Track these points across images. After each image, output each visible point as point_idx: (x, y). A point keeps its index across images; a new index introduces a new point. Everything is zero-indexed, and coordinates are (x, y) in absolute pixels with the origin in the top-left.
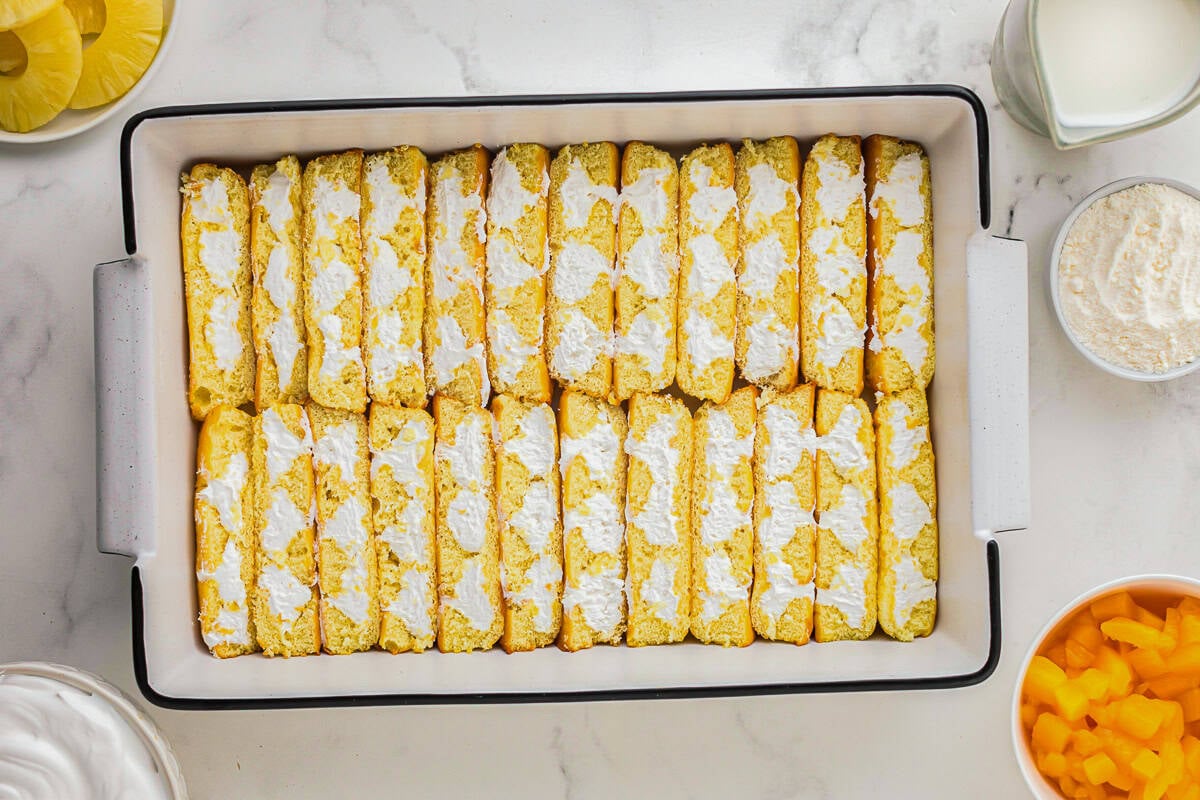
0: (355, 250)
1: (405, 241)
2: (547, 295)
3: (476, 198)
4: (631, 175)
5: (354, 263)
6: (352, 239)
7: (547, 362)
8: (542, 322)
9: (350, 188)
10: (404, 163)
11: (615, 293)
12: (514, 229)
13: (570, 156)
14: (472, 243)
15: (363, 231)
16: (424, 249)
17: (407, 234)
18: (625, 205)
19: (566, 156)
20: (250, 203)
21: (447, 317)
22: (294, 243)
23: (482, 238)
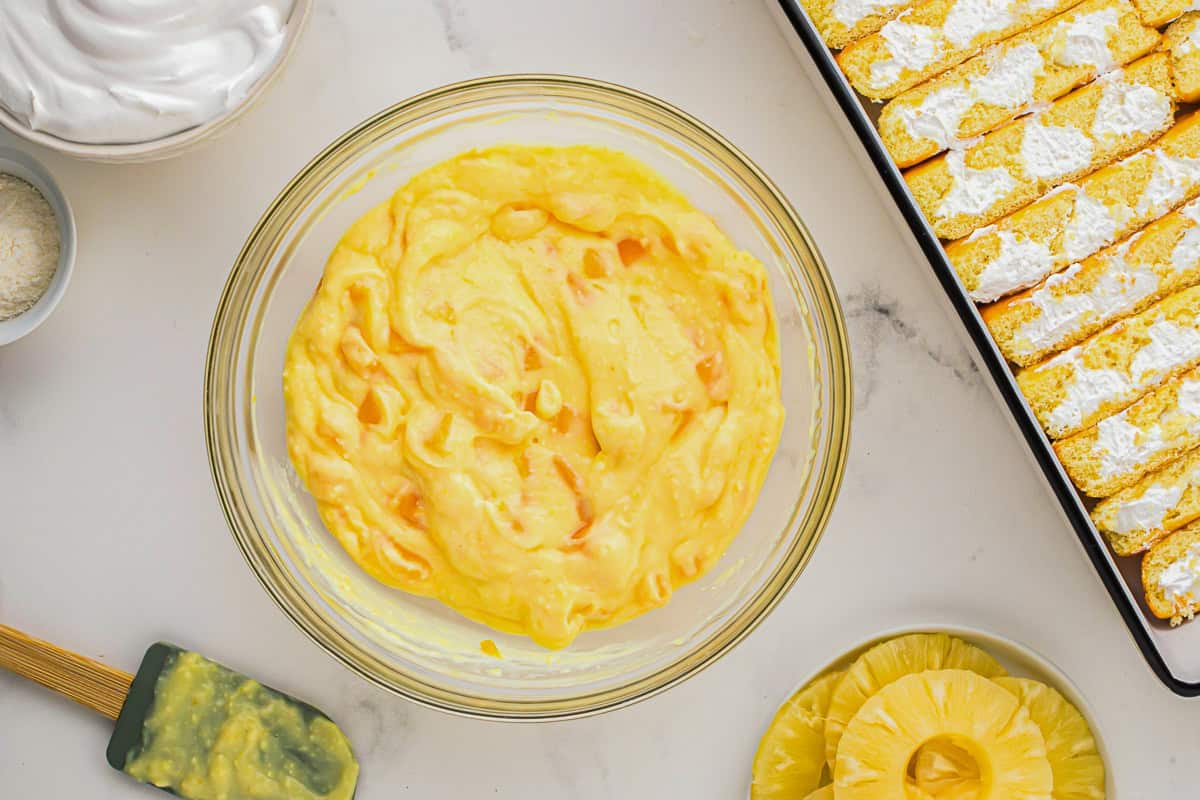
0: (1157, 397)
1: (1122, 348)
2: (1095, 171)
3: (1037, 297)
4: (925, 146)
5: (1171, 391)
6: (1150, 407)
7: (1163, 135)
8: (1126, 160)
9: (1096, 439)
10: (1041, 394)
11: (1055, 100)
12: (1047, 241)
13: (939, 223)
14: (1088, 275)
15: (1133, 400)
16: (1118, 325)
17: (1113, 351)
18: (961, 137)
19: (941, 227)
20: (1164, 537)
21: (1174, 265)
22: (1183, 468)
23: (1077, 267)
